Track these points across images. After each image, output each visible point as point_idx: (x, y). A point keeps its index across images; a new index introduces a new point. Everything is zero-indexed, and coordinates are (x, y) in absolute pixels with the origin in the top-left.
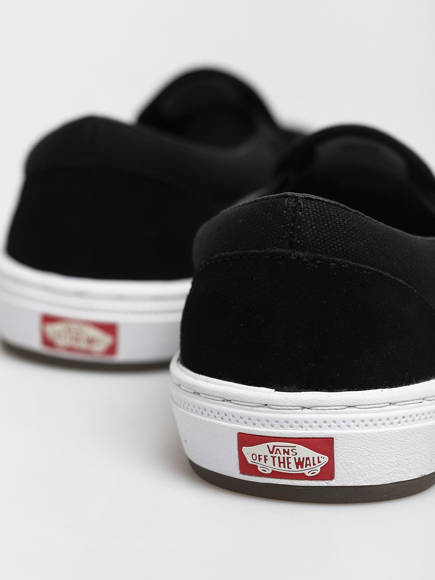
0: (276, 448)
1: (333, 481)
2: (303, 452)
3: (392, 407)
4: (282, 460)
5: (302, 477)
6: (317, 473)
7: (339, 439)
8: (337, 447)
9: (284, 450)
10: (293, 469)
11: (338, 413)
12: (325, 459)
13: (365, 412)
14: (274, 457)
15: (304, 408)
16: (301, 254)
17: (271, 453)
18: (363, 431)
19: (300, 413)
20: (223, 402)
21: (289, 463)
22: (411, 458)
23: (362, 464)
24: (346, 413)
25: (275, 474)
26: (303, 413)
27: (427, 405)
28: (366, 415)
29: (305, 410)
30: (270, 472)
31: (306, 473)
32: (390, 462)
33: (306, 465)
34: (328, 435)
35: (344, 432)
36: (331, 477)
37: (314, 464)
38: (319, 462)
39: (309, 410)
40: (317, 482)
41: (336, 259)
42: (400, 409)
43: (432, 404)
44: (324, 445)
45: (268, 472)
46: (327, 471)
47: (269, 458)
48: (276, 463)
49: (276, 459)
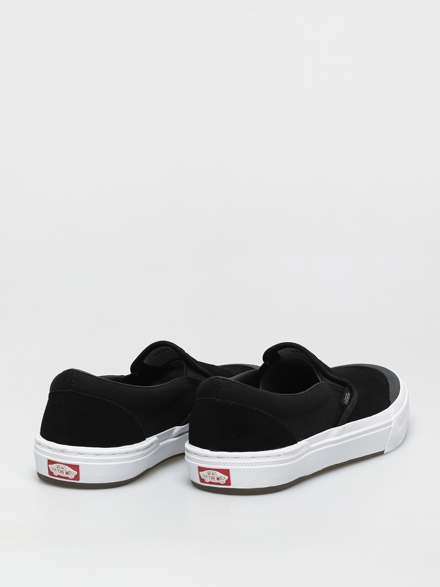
0: (210, 472)
2: (219, 474)
3: (253, 459)
4: (212, 477)
5: (219, 484)
6: (224, 482)
7: (231, 470)
8: (231, 473)
9: (212, 473)
10: (216, 481)
11: (231, 460)
12: (227, 478)
13: (242, 460)
15: (219, 458)
16: (219, 400)
17: (208, 474)
18: (240, 467)
23: (241, 480)
24: (234, 460)
25: (210, 483)
26: (218, 460)
27: (270, 459)
28: (245, 461)
31: (220, 482)
33: (220, 480)
34: (227, 468)
35: (233, 467)
36: (230, 484)
37: (223, 479)
38: (225, 478)
39: (221, 459)
40: (225, 486)
41: (233, 402)
42: (256, 460)
43: (272, 459)
44: (226, 472)
45: (208, 482)
46: (228, 482)
47: (208, 477)
48: (210, 478)
49: (210, 477)
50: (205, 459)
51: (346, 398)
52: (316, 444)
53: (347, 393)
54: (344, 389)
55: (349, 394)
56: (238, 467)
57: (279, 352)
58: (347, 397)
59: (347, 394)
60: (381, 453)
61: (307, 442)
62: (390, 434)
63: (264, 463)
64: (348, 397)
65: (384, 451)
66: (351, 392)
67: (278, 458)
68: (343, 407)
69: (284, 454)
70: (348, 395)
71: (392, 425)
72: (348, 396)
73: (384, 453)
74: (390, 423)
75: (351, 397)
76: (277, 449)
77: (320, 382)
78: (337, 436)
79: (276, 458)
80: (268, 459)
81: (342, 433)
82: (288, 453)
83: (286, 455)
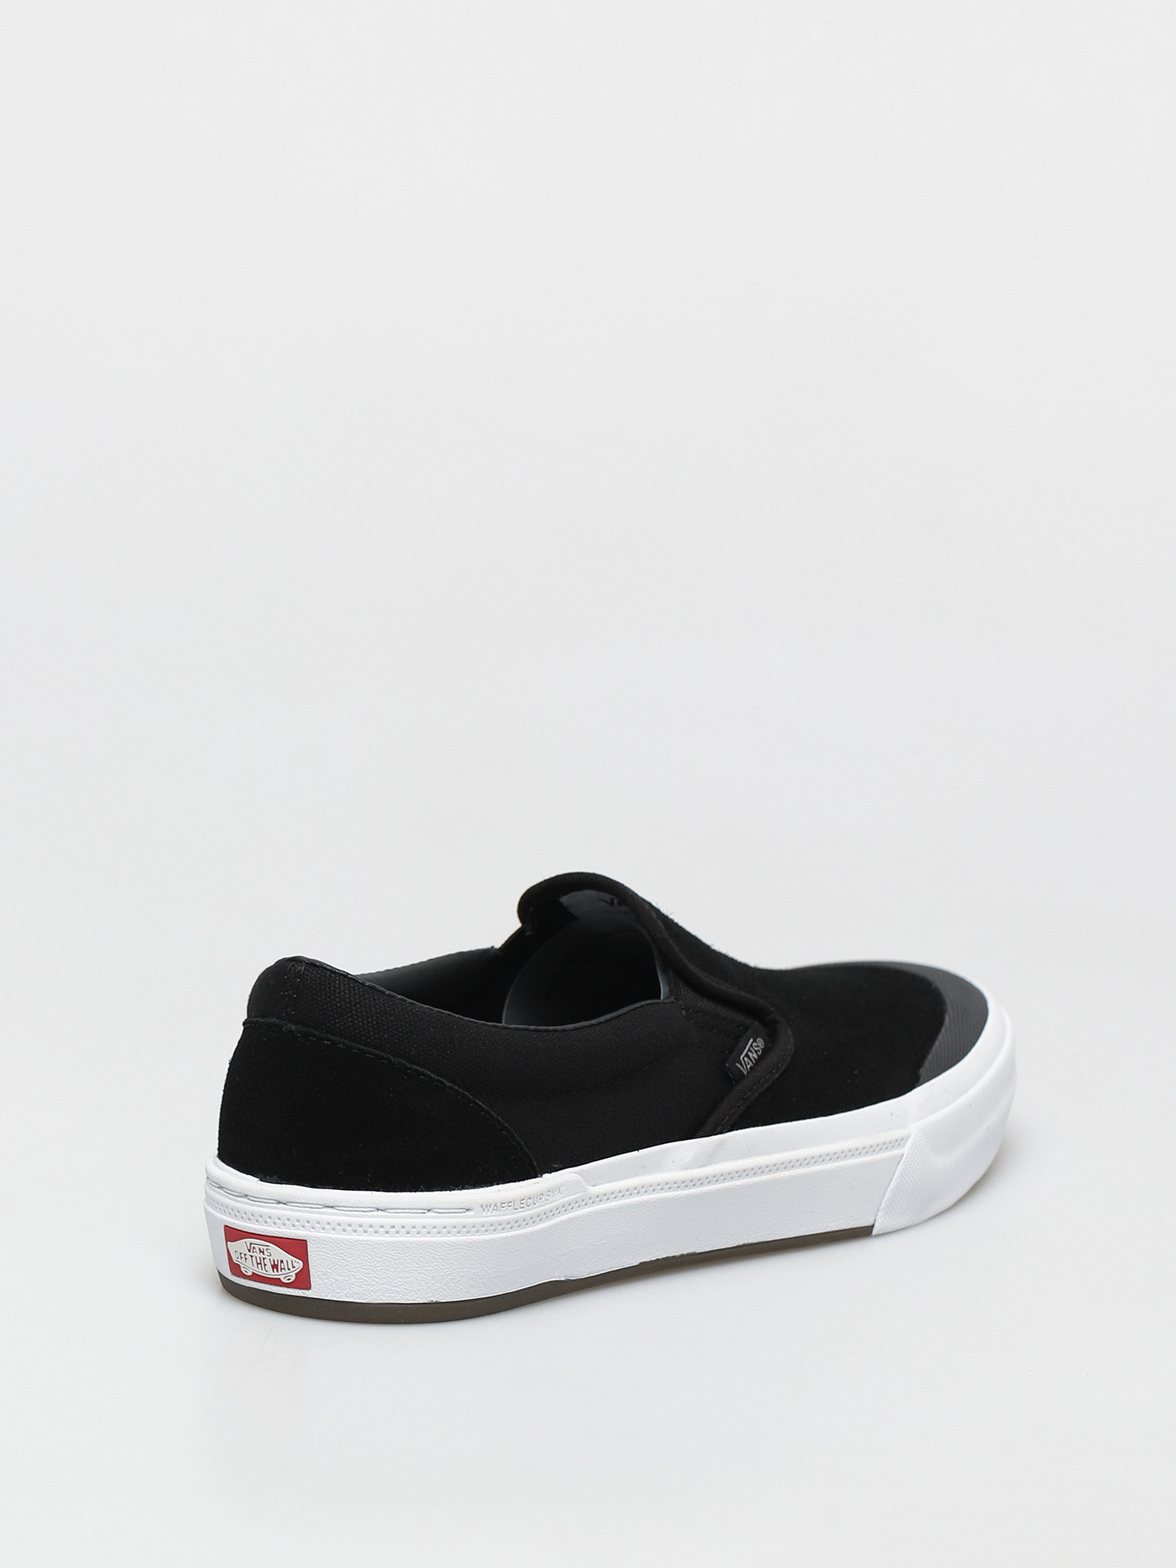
0: (252, 1245)
1: (310, 1291)
2: (277, 1253)
3: (380, 1213)
4: (259, 1262)
5: (277, 1282)
6: (293, 1279)
7: (312, 1242)
8: (312, 1250)
9: (260, 1249)
10: (270, 1273)
11: (313, 1212)
12: (299, 1264)
13: (344, 1215)
14: (252, 1256)
15: (279, 1203)
16: (293, 1027)
18: (339, 1236)
19: (274, 1208)
20: (219, 1190)
21: (265, 1265)
22: (408, 1277)
23: (341, 1276)
24: (323, 1213)
25: (255, 1277)
26: (277, 1208)
27: (433, 1217)
28: (345, 1219)
29: (281, 1205)
30: (251, 1274)
31: (282, 1278)
32: (375, 1277)
33: (281, 1269)
34: (300, 1236)
35: (318, 1234)
36: (309, 1288)
37: (289, 1269)
38: (294, 1267)
39: (285, 1206)
40: (294, 1290)
41: (331, 1037)
42: (390, 1217)
43: (441, 1217)
44: (297, 1247)
45: (250, 1274)
46: (303, 1279)
47: (248, 1256)
48: (255, 1264)
49: (254, 1258)
50: (243, 1205)
51: (747, 1055)
52: (611, 1184)
53: (751, 1041)
54: (747, 1028)
55: (760, 1045)
56: (333, 1235)
57: (564, 900)
58: (749, 1050)
59: (755, 1041)
60: (863, 1233)
61: (577, 1175)
62: (895, 1177)
63: (414, 1227)
64: (756, 1052)
65: (873, 1226)
66: (771, 1038)
67: (464, 1217)
68: (732, 1079)
69: (482, 1206)
70: (757, 1046)
71: (906, 1149)
72: (752, 1050)
73: (874, 1233)
74: (900, 1142)
75: (766, 1051)
76: (463, 1188)
77: (660, 998)
78: (693, 1169)
79: (454, 1217)
80: (427, 1217)
81: (710, 1158)
82: (496, 1205)
83: (488, 1210)
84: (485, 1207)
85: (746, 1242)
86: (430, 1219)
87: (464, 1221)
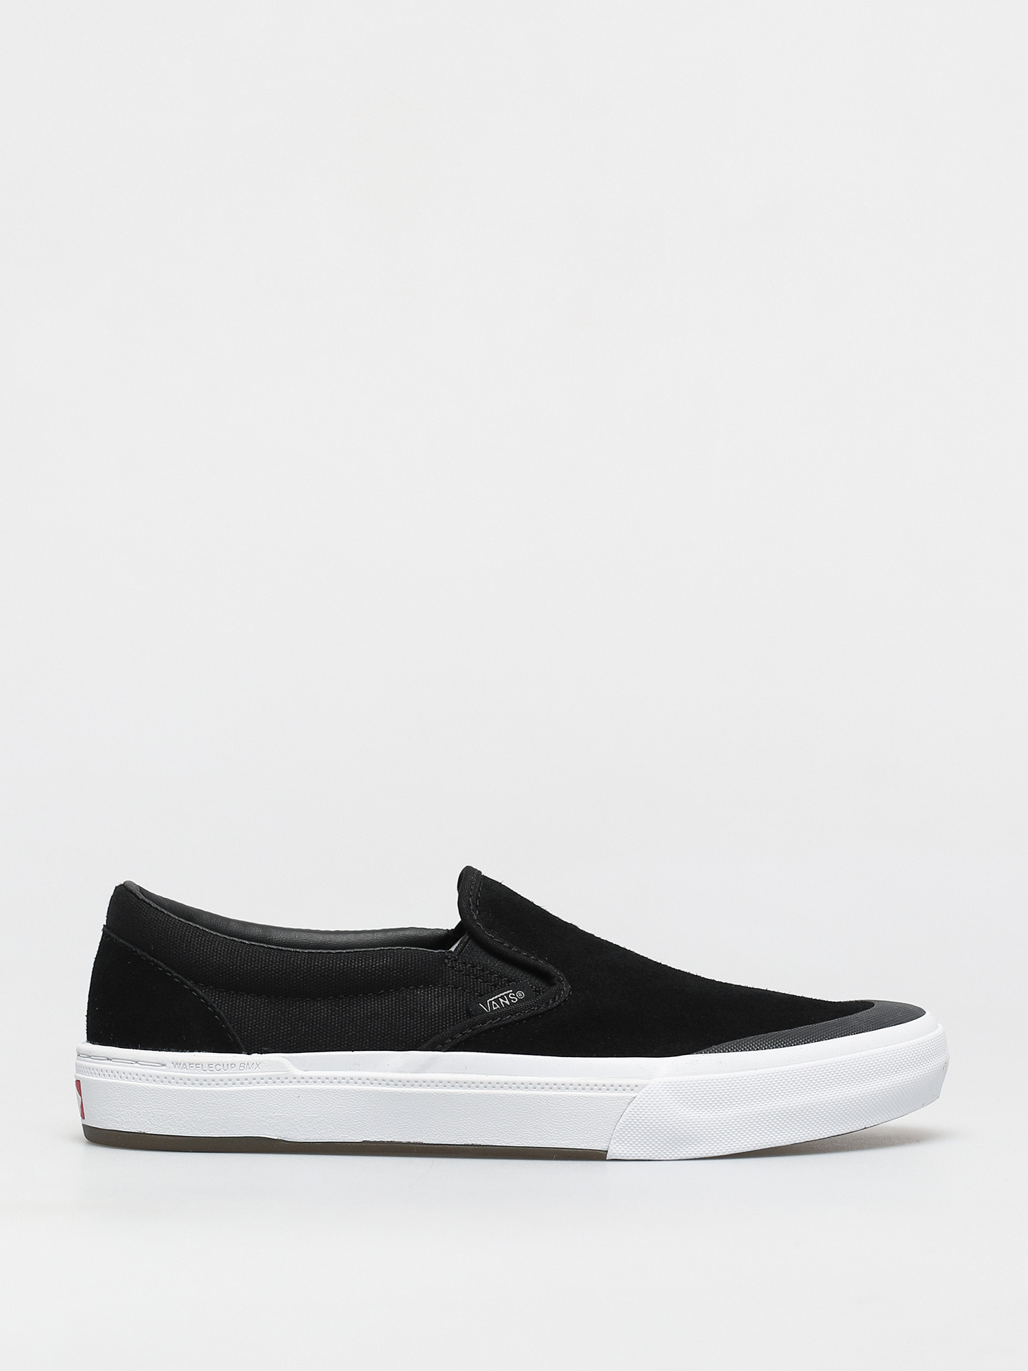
36: (84, 1117)
42: (112, 1064)
43: (142, 1068)
51: (497, 1000)
54: (513, 980)
55: (519, 995)
58: (503, 997)
59: (514, 992)
60: (598, 1156)
61: (287, 1059)
62: (625, 1114)
64: (510, 999)
65: (606, 1151)
66: (534, 994)
70: (513, 995)
71: (640, 1094)
72: (507, 997)
73: (608, 1157)
74: (633, 1088)
75: (523, 1001)
78: (406, 1073)
79: (151, 1069)
80: (134, 1067)
81: (423, 1068)
82: (184, 1064)
83: (178, 1067)
84: (176, 1064)
85: (474, 1143)
86: (136, 1069)
87: (158, 1072)
